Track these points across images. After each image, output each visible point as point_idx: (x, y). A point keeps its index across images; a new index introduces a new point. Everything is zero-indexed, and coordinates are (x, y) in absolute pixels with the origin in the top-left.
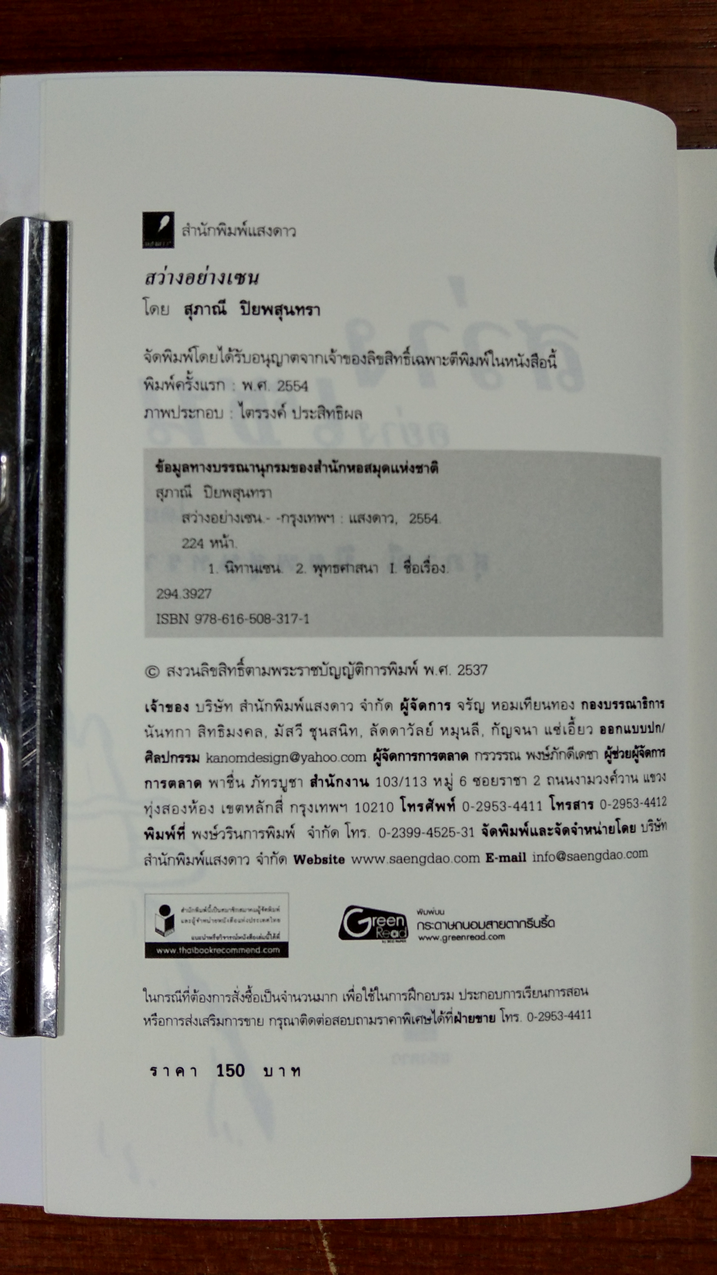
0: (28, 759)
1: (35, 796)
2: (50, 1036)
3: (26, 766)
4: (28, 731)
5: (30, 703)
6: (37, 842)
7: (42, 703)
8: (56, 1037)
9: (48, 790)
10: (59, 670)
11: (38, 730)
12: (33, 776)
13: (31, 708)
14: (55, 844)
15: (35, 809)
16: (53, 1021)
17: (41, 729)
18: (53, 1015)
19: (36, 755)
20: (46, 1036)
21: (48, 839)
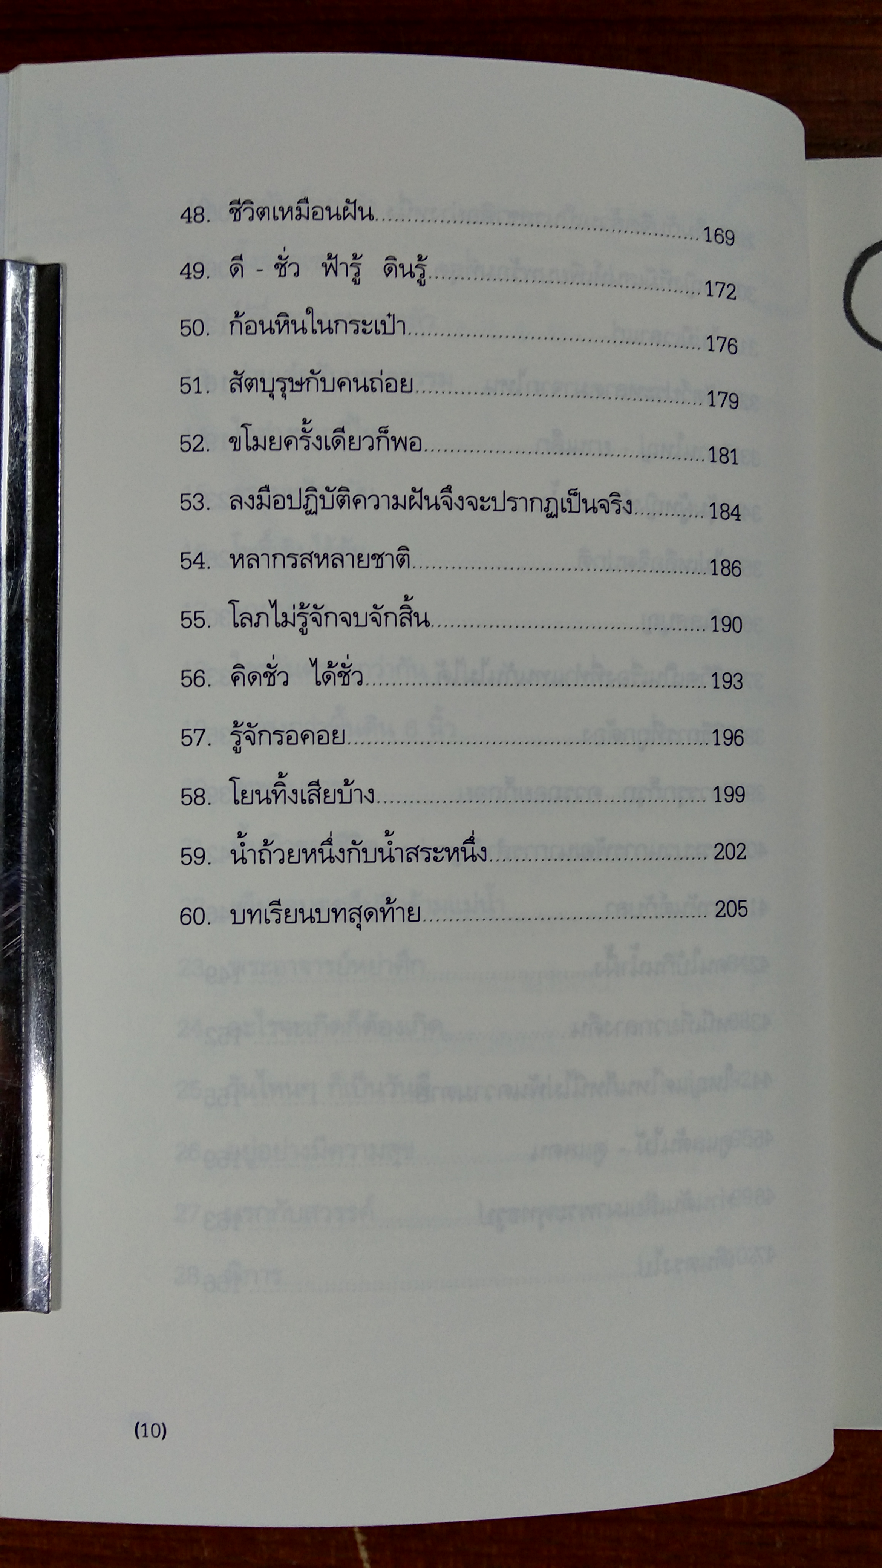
0: (10, 947)
1: (21, 996)
2: (40, 1311)
3: (9, 956)
4: (12, 910)
5: (13, 875)
6: (23, 1055)
7: (28, 874)
8: (48, 1312)
9: (37, 987)
10: (51, 832)
11: (24, 909)
12: (17, 969)
13: (15, 881)
14: (47, 1057)
15: (21, 1012)
16: (44, 1290)
17: (27, 908)
18: (44, 1283)
19: (21, 942)
20: (35, 1310)
21: (37, 1051)
